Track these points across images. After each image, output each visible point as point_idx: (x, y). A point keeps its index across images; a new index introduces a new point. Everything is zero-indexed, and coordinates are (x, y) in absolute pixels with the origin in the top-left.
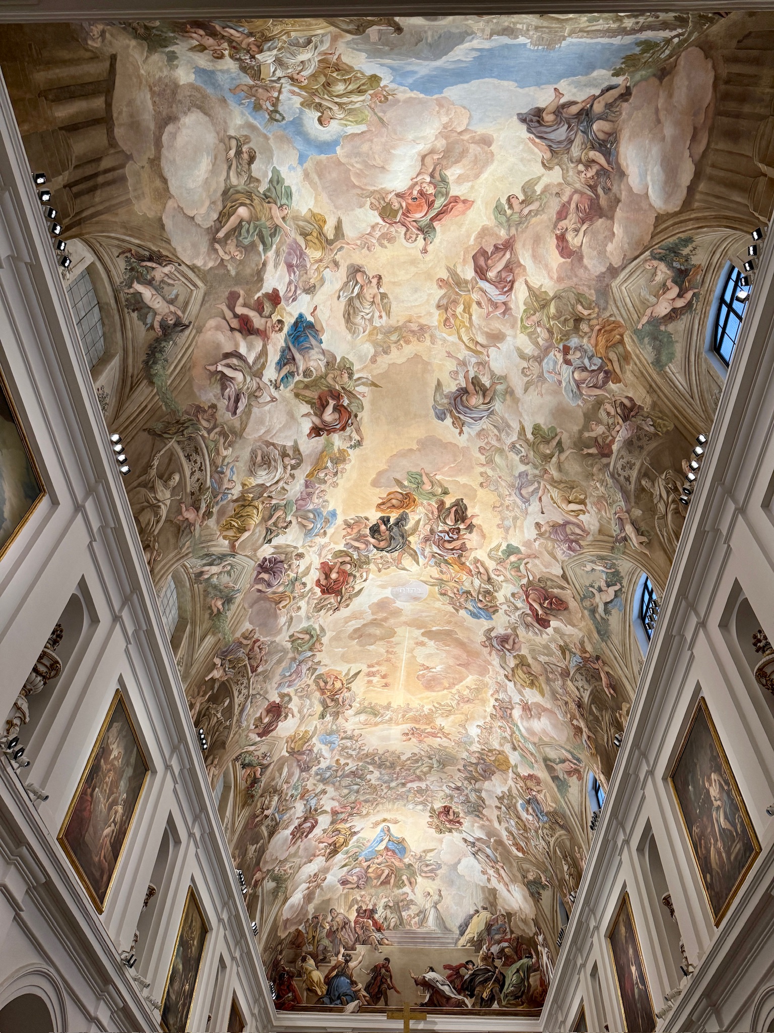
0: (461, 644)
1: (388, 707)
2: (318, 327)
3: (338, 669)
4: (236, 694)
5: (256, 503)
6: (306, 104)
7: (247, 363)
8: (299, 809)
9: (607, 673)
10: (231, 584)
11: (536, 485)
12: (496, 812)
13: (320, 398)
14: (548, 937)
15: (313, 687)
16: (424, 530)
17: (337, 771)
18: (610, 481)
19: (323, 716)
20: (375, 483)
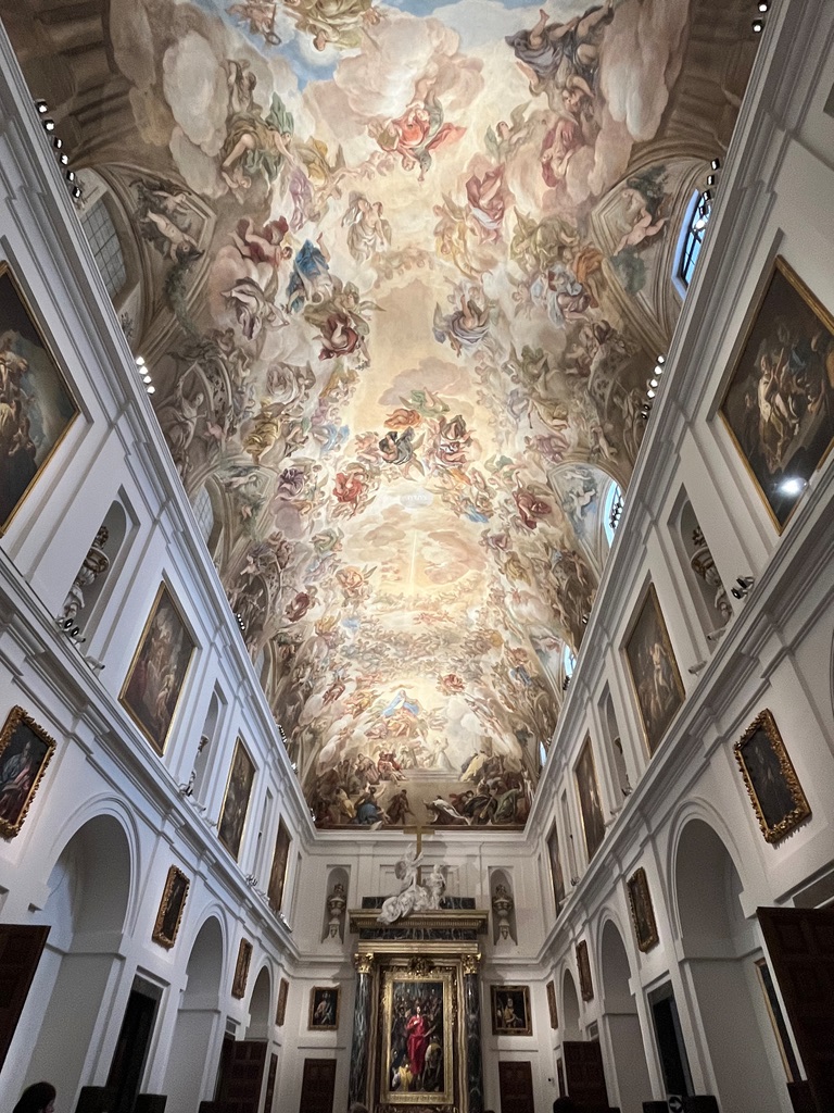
0: (463, 544)
1: (401, 597)
2: (324, 254)
3: (356, 565)
4: (268, 586)
5: (275, 420)
6: (302, 26)
7: (260, 290)
8: (329, 678)
9: (581, 565)
10: (258, 493)
11: (525, 402)
12: (492, 678)
13: (329, 321)
14: (532, 772)
15: (336, 581)
16: (427, 444)
17: (359, 648)
18: (588, 399)
19: (345, 605)
20: (383, 401)
